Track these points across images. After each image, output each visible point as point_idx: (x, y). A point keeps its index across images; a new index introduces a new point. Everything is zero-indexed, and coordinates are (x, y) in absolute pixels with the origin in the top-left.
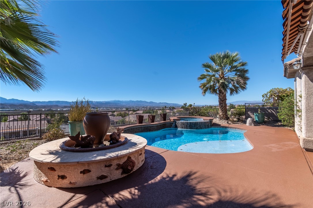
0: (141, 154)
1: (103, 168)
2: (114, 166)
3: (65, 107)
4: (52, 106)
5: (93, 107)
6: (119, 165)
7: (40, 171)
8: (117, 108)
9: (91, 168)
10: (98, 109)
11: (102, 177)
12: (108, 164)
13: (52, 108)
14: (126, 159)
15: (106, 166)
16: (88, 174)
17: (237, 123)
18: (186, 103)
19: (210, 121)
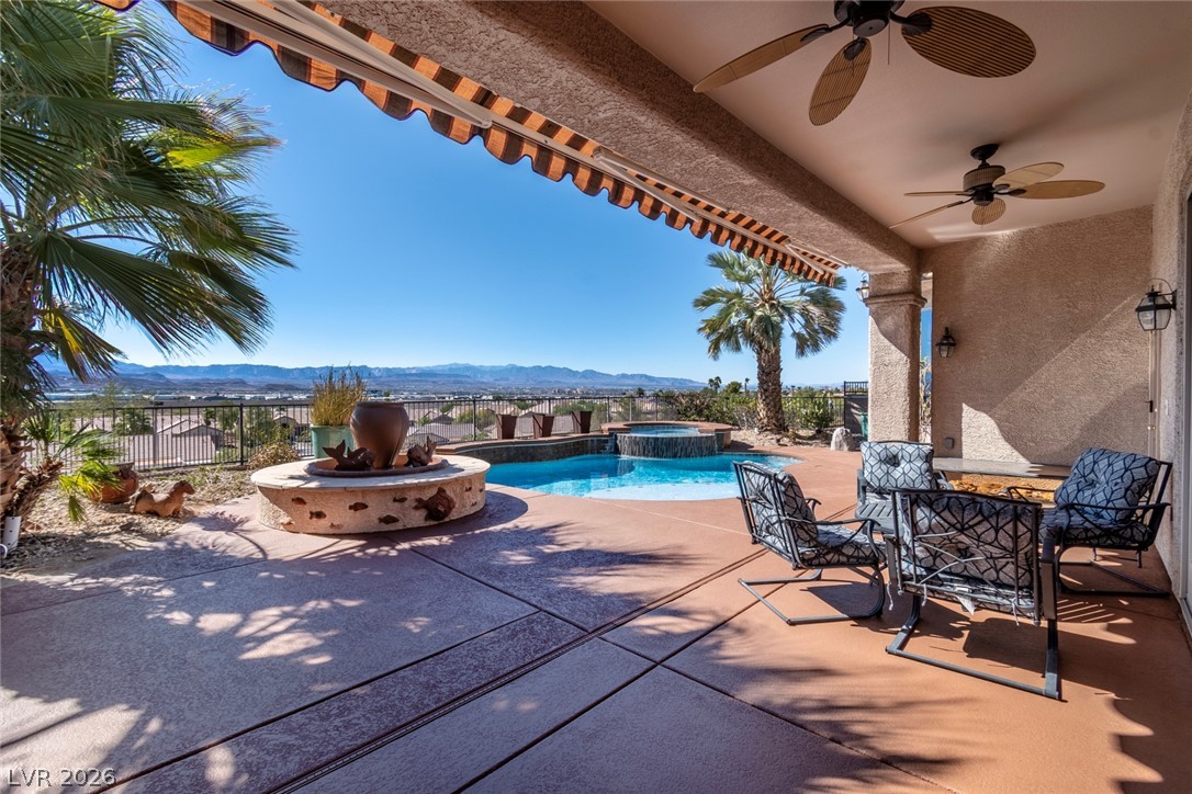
0: (470, 489)
1: (390, 504)
2: (410, 503)
3: (272, 388)
4: (224, 384)
5: (372, 388)
6: (419, 501)
7: (276, 508)
8: (461, 393)
9: (369, 500)
10: (392, 397)
11: (388, 520)
12: (398, 496)
13: (222, 389)
14: (434, 491)
15: (395, 500)
16: (363, 511)
17: (808, 444)
18: (718, 378)
19: (717, 435)
